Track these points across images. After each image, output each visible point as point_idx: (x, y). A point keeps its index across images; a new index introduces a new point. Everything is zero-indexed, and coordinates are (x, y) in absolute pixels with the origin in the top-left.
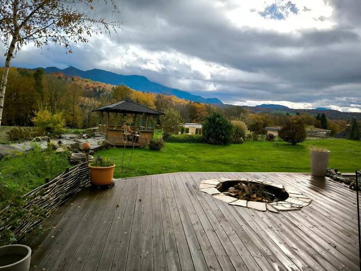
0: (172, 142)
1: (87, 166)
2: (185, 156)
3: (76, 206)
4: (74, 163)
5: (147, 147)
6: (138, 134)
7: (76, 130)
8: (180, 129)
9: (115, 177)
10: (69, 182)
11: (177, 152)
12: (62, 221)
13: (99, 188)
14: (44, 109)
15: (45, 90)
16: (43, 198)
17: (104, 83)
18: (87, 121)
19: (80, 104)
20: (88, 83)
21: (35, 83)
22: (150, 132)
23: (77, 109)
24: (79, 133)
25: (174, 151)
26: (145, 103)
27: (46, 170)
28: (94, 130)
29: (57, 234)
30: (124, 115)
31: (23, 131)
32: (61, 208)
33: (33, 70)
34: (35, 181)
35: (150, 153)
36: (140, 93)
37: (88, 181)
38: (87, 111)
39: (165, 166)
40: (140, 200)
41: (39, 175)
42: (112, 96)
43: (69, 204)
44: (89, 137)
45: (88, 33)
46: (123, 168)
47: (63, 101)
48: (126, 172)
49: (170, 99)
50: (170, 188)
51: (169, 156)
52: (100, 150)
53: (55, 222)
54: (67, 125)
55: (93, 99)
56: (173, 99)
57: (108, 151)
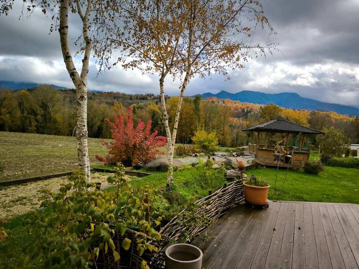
0: (333, 166)
1: (242, 184)
2: (354, 185)
3: (233, 221)
4: (230, 179)
5: (302, 170)
6: (290, 154)
7: (226, 148)
8: (345, 151)
9: (269, 198)
10: (226, 197)
11: (341, 178)
12: (222, 232)
13: (253, 207)
14: (202, 130)
15: (202, 113)
16: (207, 208)
17: (252, 104)
18: (235, 140)
19: (229, 124)
20: (237, 104)
21: (194, 108)
22: (306, 153)
23: (227, 129)
24: (230, 151)
25: (337, 177)
26: (297, 121)
27: (208, 183)
28: (243, 149)
29: (219, 244)
30: (273, 134)
31: (186, 148)
32: (220, 220)
33: (193, 97)
34: (200, 192)
35: (306, 177)
36: (290, 111)
37: (242, 198)
38: (235, 131)
39: (327, 193)
40: (299, 228)
41: (202, 187)
42: (260, 115)
43: (227, 218)
44: (238, 156)
45: (245, 59)
46: (275, 190)
47: (215, 122)
48: (280, 195)
49: (328, 116)
50: (337, 221)
51: (331, 182)
52: (250, 169)
53: (216, 232)
54: (219, 144)
55: (241, 119)
56: (332, 115)
57: (258, 171)
